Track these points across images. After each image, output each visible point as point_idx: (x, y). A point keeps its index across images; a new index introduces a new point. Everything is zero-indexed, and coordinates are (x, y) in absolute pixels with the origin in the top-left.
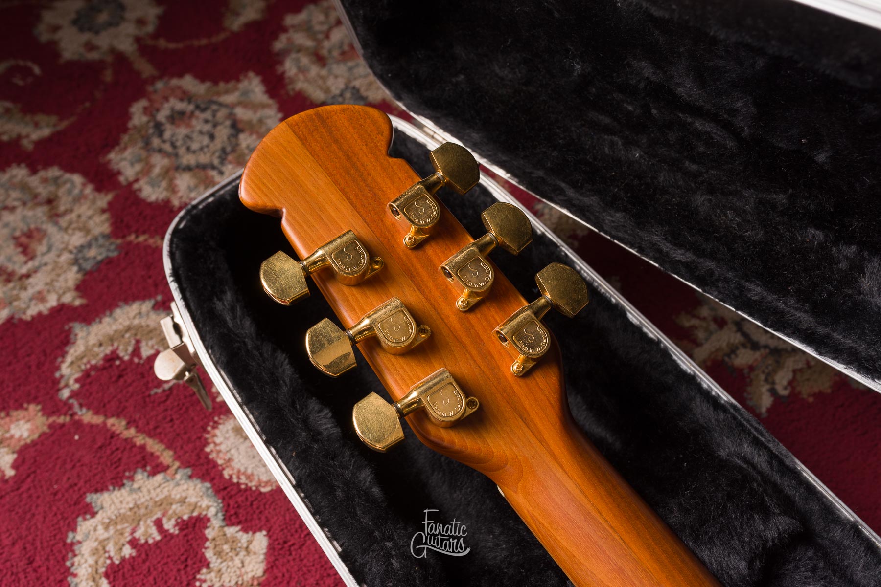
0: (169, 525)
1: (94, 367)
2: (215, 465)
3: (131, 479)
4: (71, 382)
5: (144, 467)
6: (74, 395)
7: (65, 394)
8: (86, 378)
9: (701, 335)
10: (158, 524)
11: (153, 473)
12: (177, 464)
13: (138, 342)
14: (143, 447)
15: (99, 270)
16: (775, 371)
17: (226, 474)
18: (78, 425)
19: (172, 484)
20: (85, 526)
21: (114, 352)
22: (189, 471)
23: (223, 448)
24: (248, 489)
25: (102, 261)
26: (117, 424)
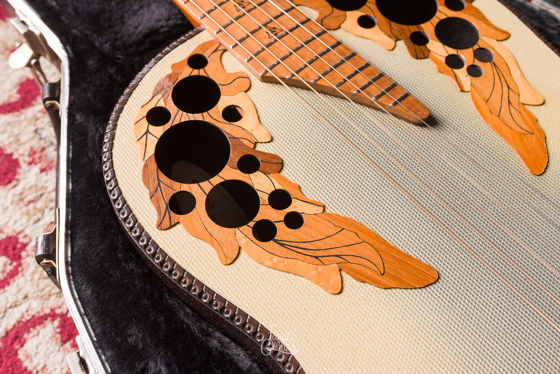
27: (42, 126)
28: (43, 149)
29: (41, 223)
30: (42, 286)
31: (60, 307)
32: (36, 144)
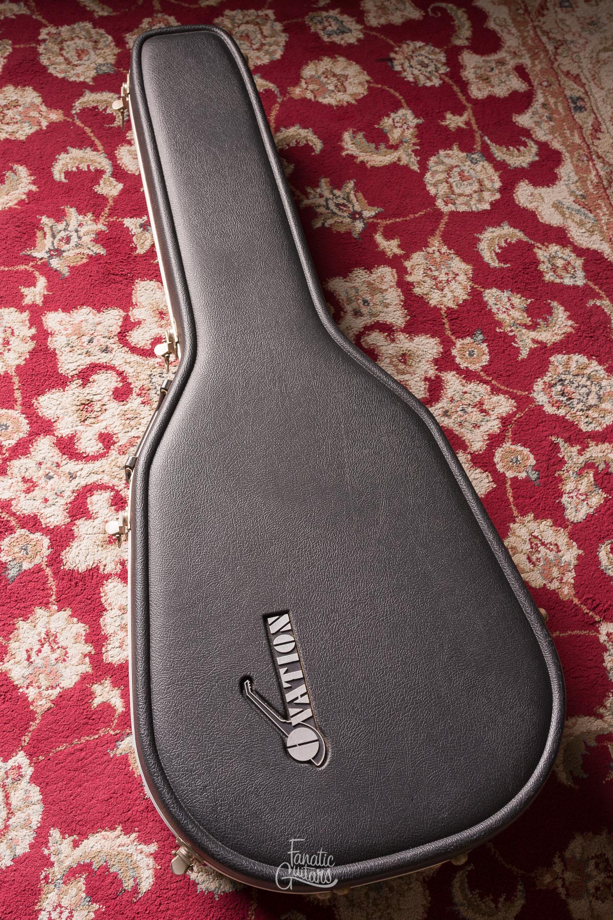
0: (92, 168)
1: (87, 108)
2: (116, 158)
3: (85, 149)
4: (77, 109)
5: (91, 147)
6: (76, 114)
7: (74, 112)
8: (83, 110)
9: (311, 196)
10: (88, 166)
11: (94, 151)
12: (103, 151)
13: (107, 107)
14: (94, 141)
15: (104, 76)
16: (329, 219)
17: (118, 162)
18: (74, 124)
19: (98, 156)
20: (63, 155)
21: (97, 106)
22: (106, 155)
23: (121, 154)
24: (124, 170)
25: (106, 73)
26: (88, 130)
27: (155, 373)
28: (150, 389)
29: (129, 434)
30: (113, 470)
31: (117, 486)
32: (147, 384)
